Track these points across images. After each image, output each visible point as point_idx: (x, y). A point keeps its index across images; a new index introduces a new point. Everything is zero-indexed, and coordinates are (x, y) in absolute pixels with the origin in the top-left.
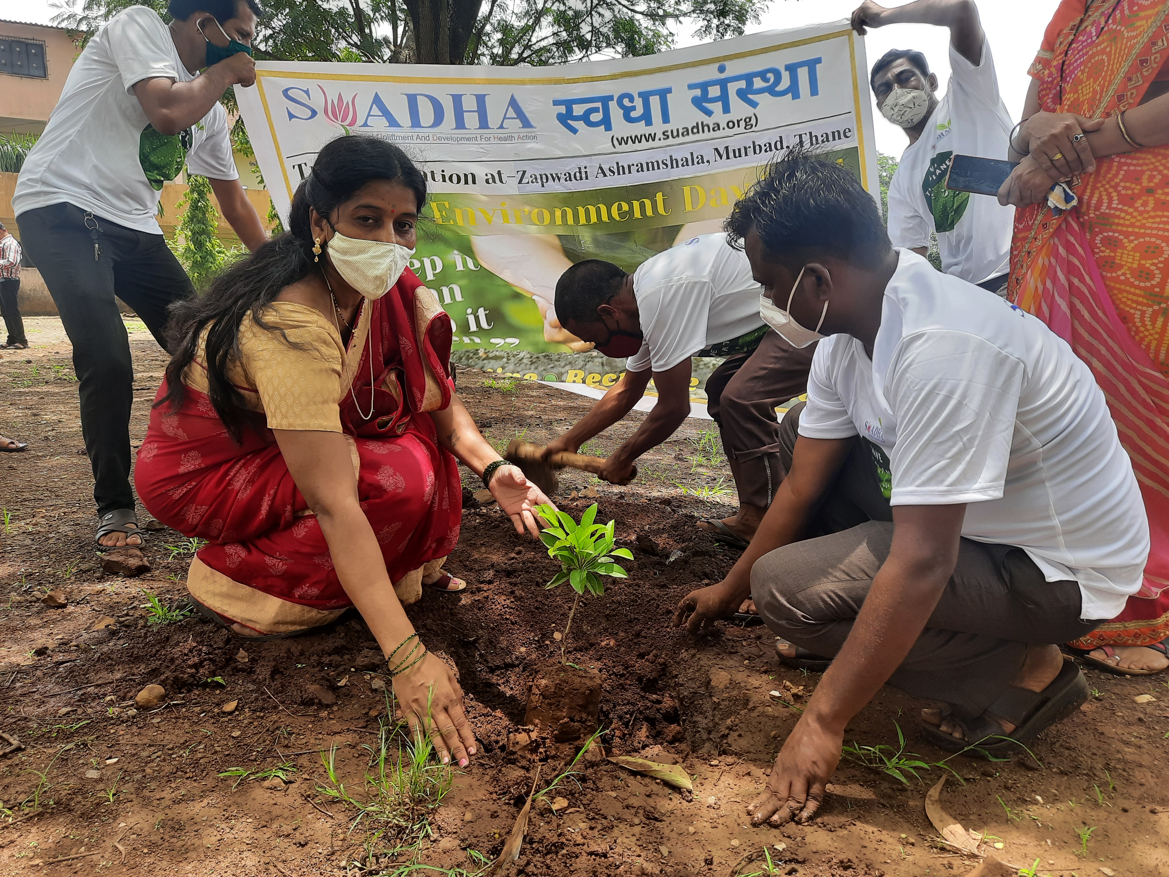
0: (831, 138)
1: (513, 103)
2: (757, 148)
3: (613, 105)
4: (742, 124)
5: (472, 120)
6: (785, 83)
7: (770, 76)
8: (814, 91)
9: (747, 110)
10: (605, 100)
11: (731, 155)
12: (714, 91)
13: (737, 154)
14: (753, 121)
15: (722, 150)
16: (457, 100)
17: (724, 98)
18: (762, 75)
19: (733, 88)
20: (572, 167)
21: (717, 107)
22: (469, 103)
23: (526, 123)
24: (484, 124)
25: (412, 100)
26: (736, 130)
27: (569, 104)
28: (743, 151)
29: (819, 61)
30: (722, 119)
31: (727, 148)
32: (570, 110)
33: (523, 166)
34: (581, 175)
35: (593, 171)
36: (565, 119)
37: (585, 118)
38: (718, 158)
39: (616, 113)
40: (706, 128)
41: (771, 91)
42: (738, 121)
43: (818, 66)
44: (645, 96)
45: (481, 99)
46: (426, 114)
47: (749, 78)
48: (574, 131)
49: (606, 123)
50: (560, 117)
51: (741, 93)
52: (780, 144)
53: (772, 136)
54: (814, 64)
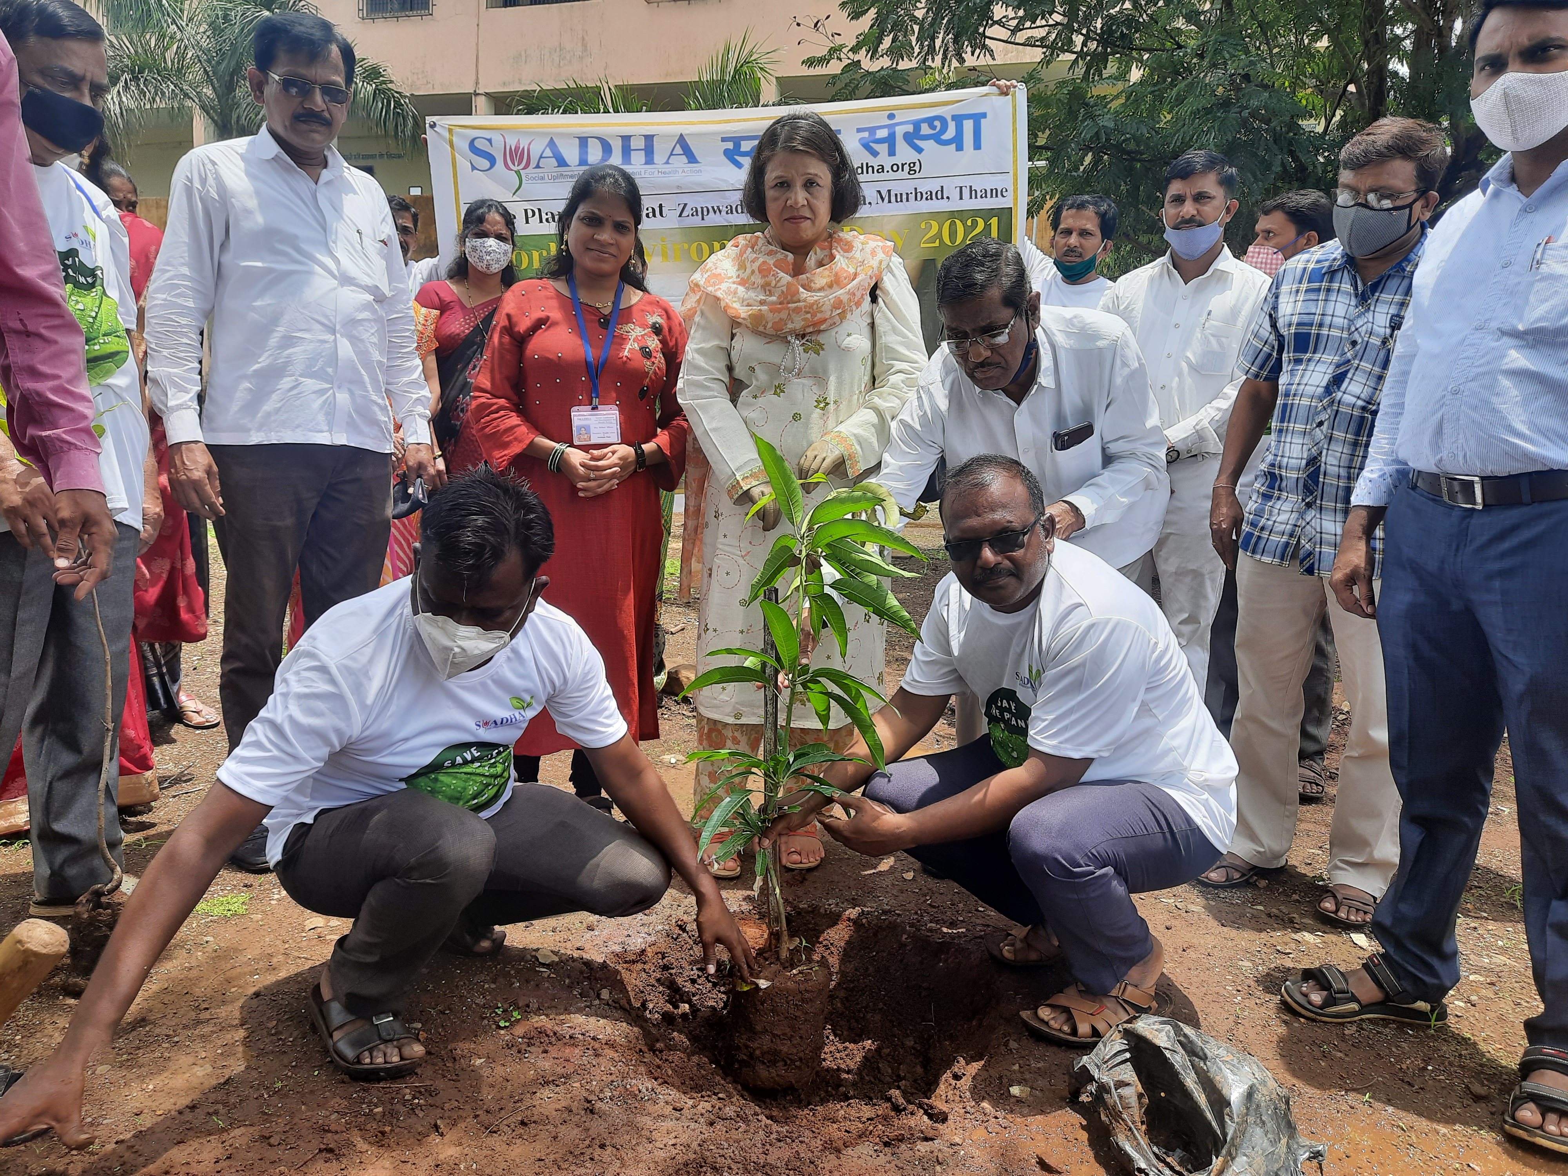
0: (989, 195)
1: (681, 141)
2: (919, 195)
4: (906, 168)
6: (950, 133)
7: (937, 123)
8: (977, 146)
9: (914, 157)
11: (893, 199)
12: (883, 135)
13: (899, 198)
14: (917, 168)
15: (884, 194)
17: (891, 141)
18: (930, 121)
19: (900, 132)
21: (883, 149)
22: (637, 141)
23: (692, 159)
24: (650, 160)
25: (583, 141)
26: (900, 174)
27: (737, 141)
28: (904, 197)
29: (984, 115)
30: (887, 161)
31: (889, 191)
32: (737, 145)
33: (684, 199)
36: (731, 154)
38: (880, 200)
40: (870, 169)
41: (937, 138)
42: (903, 165)
43: (983, 121)
47: (917, 124)
50: (727, 153)
51: (908, 137)
52: (940, 194)
53: (934, 185)
54: (977, 118)
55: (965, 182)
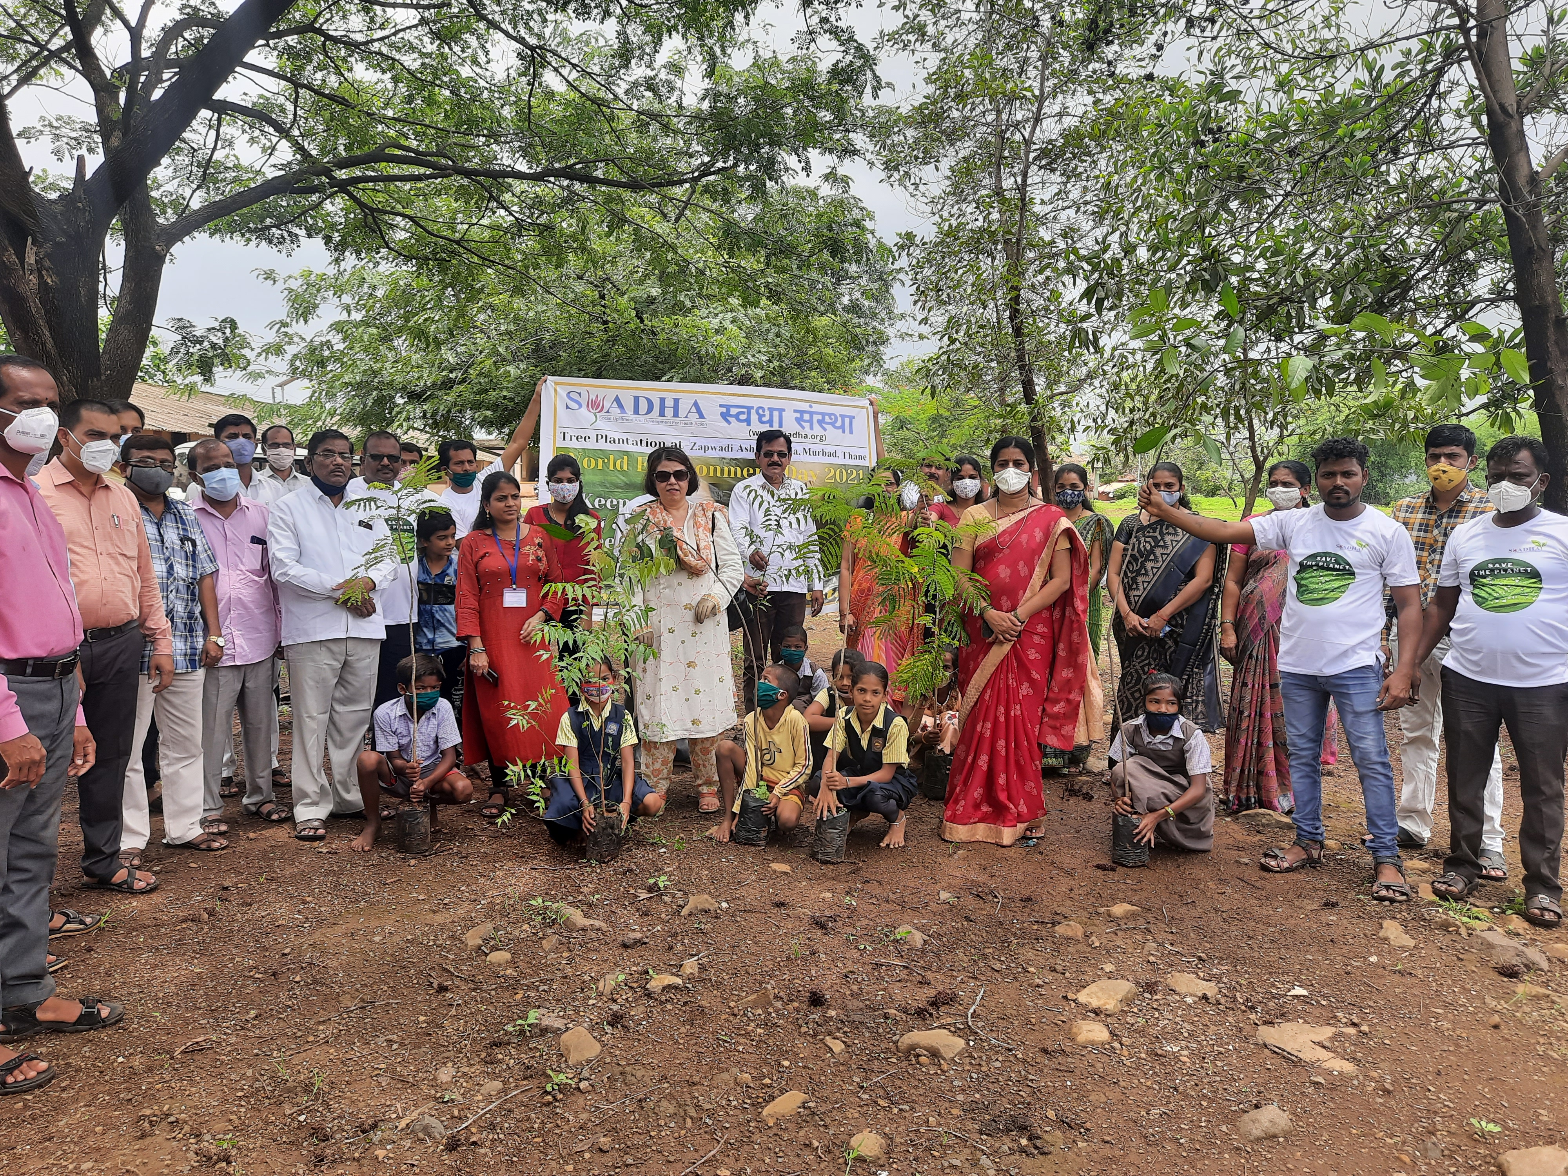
0: (857, 459)
1: (696, 404)
3: (753, 412)
5: (669, 412)
6: (839, 424)
7: (833, 417)
8: (851, 432)
9: (822, 433)
10: (749, 408)
11: (812, 453)
12: (806, 417)
13: (815, 454)
15: (808, 450)
16: (662, 400)
17: (811, 421)
18: (830, 415)
19: (816, 418)
20: (724, 443)
21: (807, 425)
22: (669, 403)
23: (701, 416)
24: (676, 414)
25: (636, 399)
26: (815, 441)
27: (728, 407)
28: (817, 453)
29: (855, 417)
30: (810, 433)
31: (810, 449)
32: (728, 410)
33: (695, 441)
34: (729, 448)
35: (737, 447)
36: (725, 416)
37: (737, 417)
38: (806, 453)
39: (754, 417)
41: (833, 424)
42: (817, 436)
43: (854, 420)
44: (771, 410)
45: (676, 401)
46: (643, 406)
47: (823, 415)
48: (729, 423)
49: (748, 421)
50: (722, 414)
51: (819, 421)
52: (834, 455)
53: (831, 449)
54: (852, 418)
55: (847, 450)
